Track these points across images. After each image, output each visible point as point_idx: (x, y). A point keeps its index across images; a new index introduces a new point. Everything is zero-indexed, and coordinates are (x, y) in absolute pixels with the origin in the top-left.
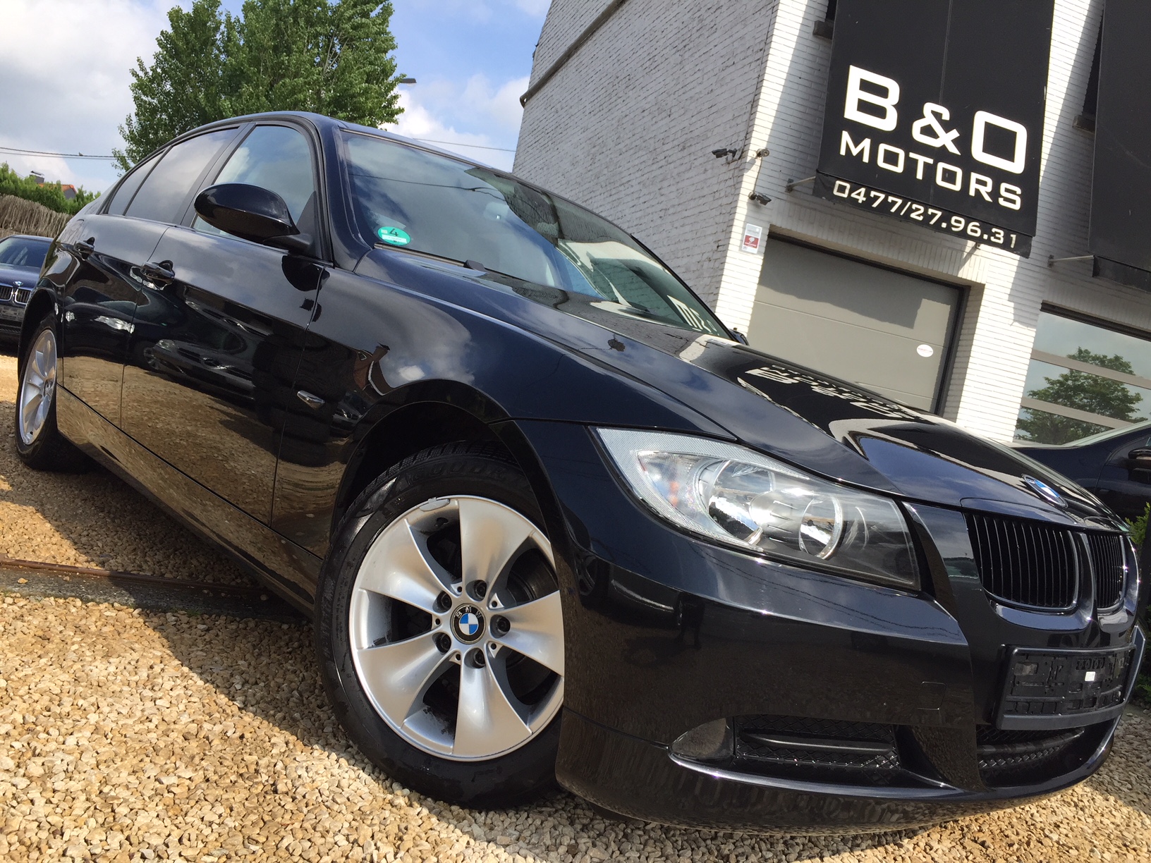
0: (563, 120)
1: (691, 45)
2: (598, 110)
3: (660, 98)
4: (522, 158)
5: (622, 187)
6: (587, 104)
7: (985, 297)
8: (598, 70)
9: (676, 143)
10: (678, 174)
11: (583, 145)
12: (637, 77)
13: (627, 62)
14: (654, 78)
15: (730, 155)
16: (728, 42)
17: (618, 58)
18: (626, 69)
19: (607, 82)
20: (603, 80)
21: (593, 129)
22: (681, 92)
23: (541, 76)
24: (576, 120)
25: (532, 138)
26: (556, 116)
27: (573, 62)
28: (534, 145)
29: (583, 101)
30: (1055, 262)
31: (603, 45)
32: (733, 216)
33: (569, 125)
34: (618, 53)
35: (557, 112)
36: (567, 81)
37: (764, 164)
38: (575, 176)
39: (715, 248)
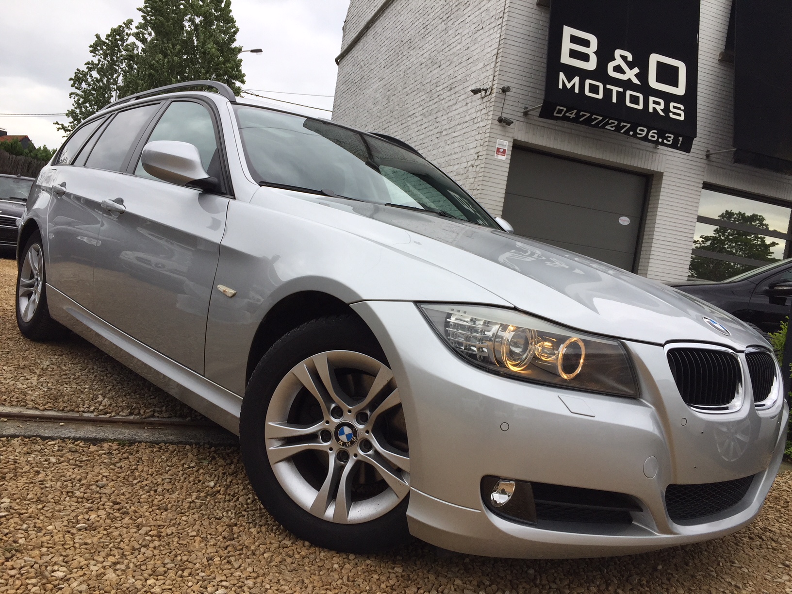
0: (366, 73)
1: (452, 17)
2: (389, 65)
3: (432, 54)
4: (339, 101)
5: (409, 119)
6: (381, 61)
7: (664, 181)
8: (388, 37)
9: (445, 85)
10: (448, 107)
11: (380, 91)
12: (416, 41)
13: (408, 30)
14: (428, 41)
15: (483, 92)
16: (477, 13)
17: (402, 28)
18: (409, 34)
19: (395, 45)
20: (392, 44)
21: (387, 78)
22: (447, 50)
23: (349, 43)
24: (375, 73)
25: (345, 86)
26: (361, 70)
27: (371, 32)
28: (347, 92)
29: (379, 59)
30: (711, 154)
31: (391, 19)
32: (488, 135)
33: (370, 77)
34: (401, 25)
35: (361, 68)
36: (367, 46)
37: (507, 97)
38: (376, 112)
39: (476, 157)
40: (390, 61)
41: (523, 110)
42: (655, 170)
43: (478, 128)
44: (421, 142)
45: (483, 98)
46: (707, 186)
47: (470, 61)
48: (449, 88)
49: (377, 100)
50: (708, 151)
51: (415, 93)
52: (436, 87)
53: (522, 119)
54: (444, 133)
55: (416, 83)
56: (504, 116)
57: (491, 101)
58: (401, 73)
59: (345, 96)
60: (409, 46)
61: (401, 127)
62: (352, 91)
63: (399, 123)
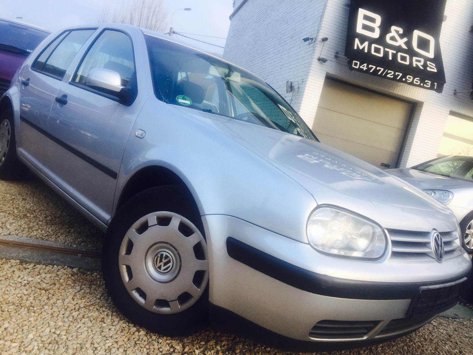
0: (245, 25)
2: (259, 21)
3: (284, 15)
5: (267, 55)
6: (255, 18)
7: (423, 108)
9: (289, 35)
10: (289, 49)
12: (275, 6)
14: (282, 6)
15: (311, 40)
20: (262, 7)
21: (257, 29)
22: (293, 12)
24: (250, 25)
25: (233, 33)
30: (457, 93)
32: (310, 68)
33: (247, 28)
35: (243, 22)
37: (325, 45)
38: (248, 50)
39: (301, 82)
40: (260, 18)
41: (334, 54)
42: (419, 100)
43: (305, 63)
44: (270, 71)
45: (310, 44)
46: (452, 113)
47: (305, 20)
48: (291, 37)
49: (250, 42)
50: (455, 90)
51: (271, 39)
52: (284, 36)
53: (334, 60)
54: (285, 66)
55: (273, 33)
56: (322, 57)
57: (315, 46)
58: (265, 26)
60: (271, 9)
61: (261, 60)
62: (236, 36)
63: (260, 58)
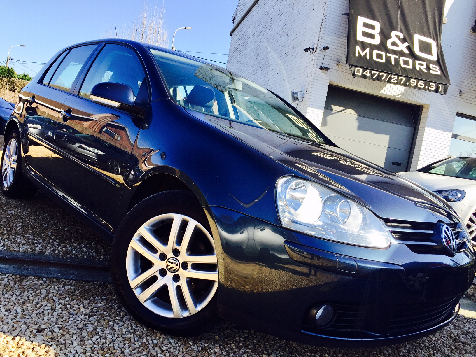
0: (246, 40)
1: (296, 3)
2: (259, 34)
3: (283, 27)
4: (231, 57)
5: (268, 68)
7: (430, 111)
8: (259, 17)
9: (290, 46)
10: (291, 61)
11: (253, 51)
13: (271, 13)
14: (281, 19)
15: (312, 50)
17: (268, 11)
18: (271, 15)
19: (263, 23)
20: (262, 21)
21: (257, 43)
22: (292, 24)
25: (234, 49)
26: (243, 38)
27: (250, 14)
28: (235, 51)
29: (254, 31)
30: (463, 94)
31: (262, 6)
32: (313, 78)
33: (248, 42)
34: (267, 10)
36: (247, 23)
37: (326, 54)
38: (250, 64)
39: (305, 92)
40: (260, 32)
41: (336, 62)
42: (424, 103)
43: (308, 73)
45: (311, 54)
46: (459, 115)
47: (305, 31)
48: (292, 48)
49: (252, 56)
50: (461, 92)
52: (285, 48)
53: (336, 68)
55: (274, 45)
56: (324, 65)
57: (316, 56)
58: (266, 39)
59: (233, 55)
60: (271, 23)
61: (264, 73)
62: (238, 51)
63: (263, 71)
